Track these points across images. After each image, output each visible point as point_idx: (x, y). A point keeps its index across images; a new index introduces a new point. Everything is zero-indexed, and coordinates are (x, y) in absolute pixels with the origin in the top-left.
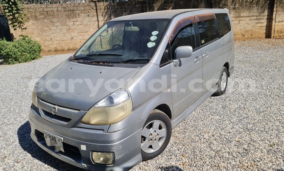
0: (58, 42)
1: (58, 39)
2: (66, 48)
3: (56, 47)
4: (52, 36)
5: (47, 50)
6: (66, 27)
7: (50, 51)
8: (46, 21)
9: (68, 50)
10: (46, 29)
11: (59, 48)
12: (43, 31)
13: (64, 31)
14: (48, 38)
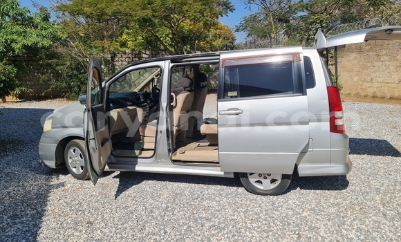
0: (379, 85)
1: (381, 80)
2: (388, 96)
3: (375, 92)
4: (373, 75)
5: (363, 94)
6: (394, 63)
7: (366, 96)
8: (371, 53)
9: (391, 98)
10: (368, 64)
11: (379, 94)
12: (364, 67)
13: (392, 68)
14: (368, 78)
